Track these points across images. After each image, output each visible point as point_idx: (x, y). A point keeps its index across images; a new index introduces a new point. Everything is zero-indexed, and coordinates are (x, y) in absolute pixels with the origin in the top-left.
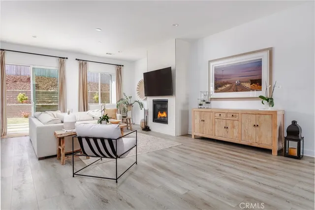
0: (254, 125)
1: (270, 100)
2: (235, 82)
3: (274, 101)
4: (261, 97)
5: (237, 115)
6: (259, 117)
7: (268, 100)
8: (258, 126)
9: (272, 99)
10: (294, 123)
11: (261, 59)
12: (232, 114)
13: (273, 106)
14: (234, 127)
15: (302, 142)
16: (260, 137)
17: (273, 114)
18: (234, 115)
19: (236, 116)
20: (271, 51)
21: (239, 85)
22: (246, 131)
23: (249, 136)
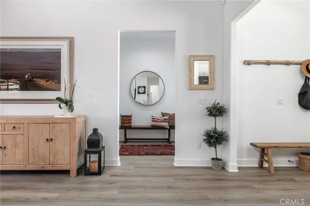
0: (47, 140)
1: (69, 104)
2: (24, 77)
3: (74, 105)
4: (59, 99)
5: (22, 126)
6: (54, 127)
7: (66, 103)
8: (52, 139)
9: (71, 101)
10: (95, 131)
11: (60, 49)
12: (14, 125)
13: (72, 111)
14: (16, 145)
15: (102, 153)
16: (55, 155)
17: (71, 122)
18: (17, 126)
19: (19, 128)
20: (71, 41)
21: (30, 81)
22: (36, 150)
23: (39, 157)
